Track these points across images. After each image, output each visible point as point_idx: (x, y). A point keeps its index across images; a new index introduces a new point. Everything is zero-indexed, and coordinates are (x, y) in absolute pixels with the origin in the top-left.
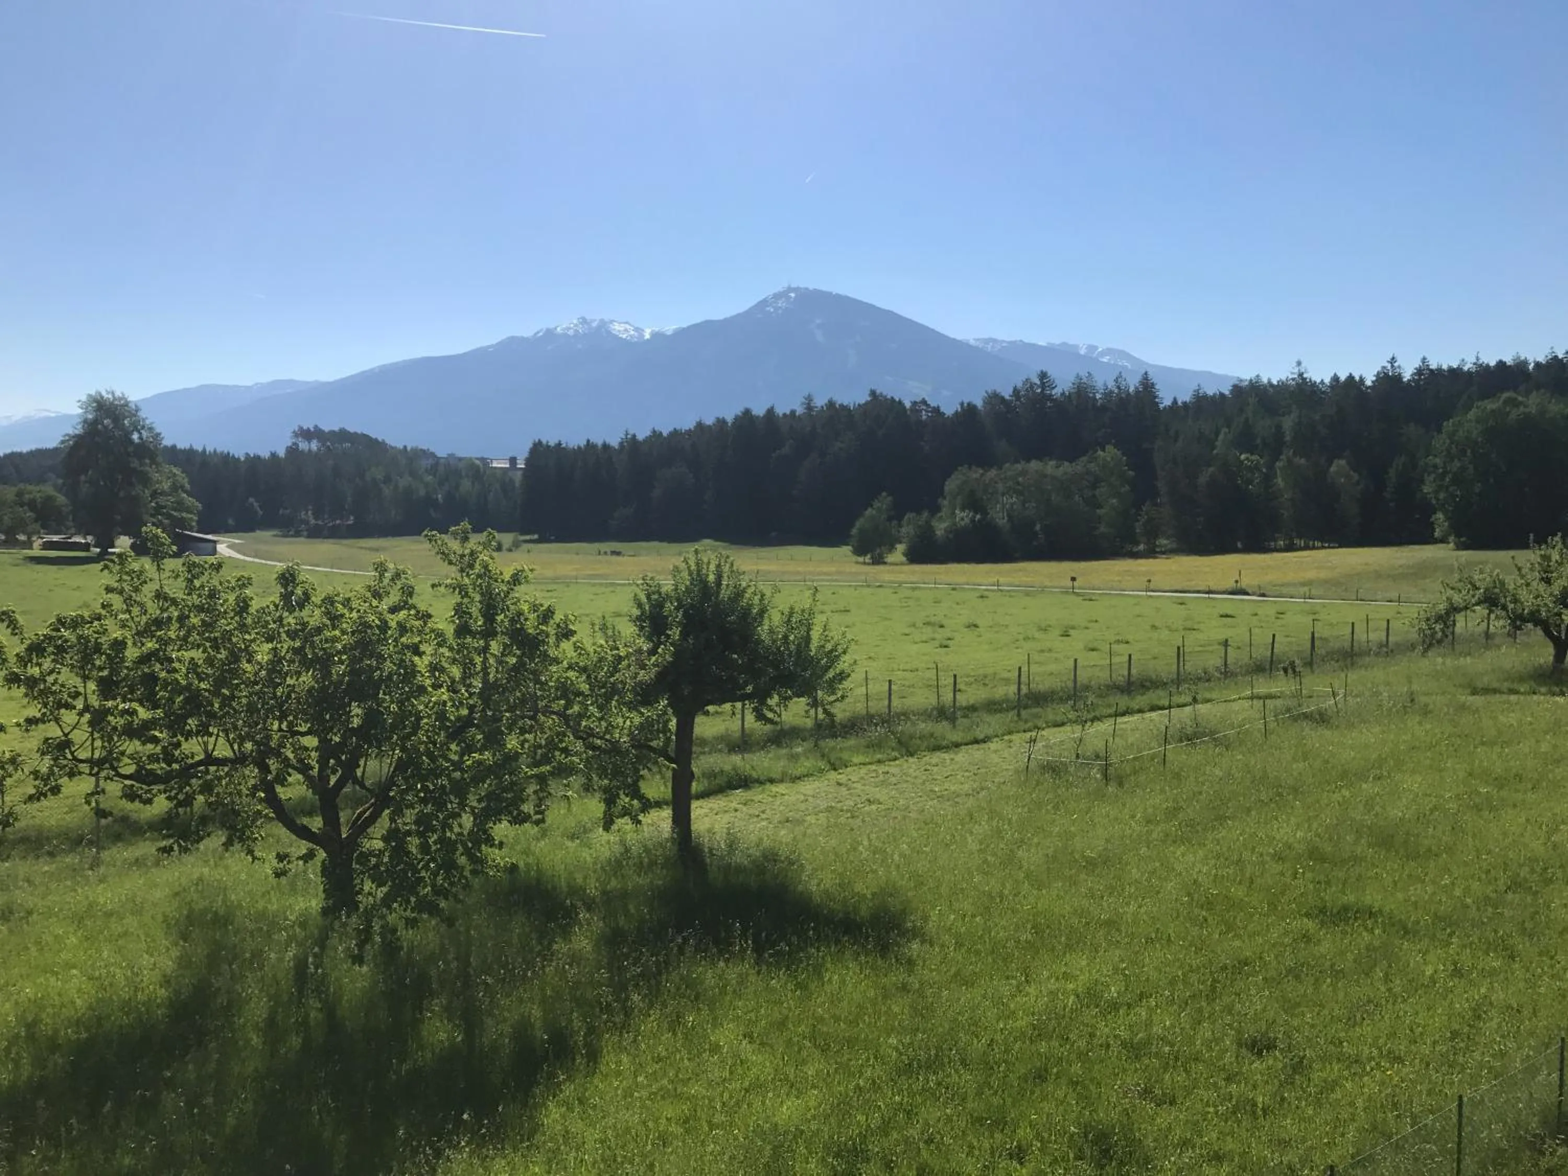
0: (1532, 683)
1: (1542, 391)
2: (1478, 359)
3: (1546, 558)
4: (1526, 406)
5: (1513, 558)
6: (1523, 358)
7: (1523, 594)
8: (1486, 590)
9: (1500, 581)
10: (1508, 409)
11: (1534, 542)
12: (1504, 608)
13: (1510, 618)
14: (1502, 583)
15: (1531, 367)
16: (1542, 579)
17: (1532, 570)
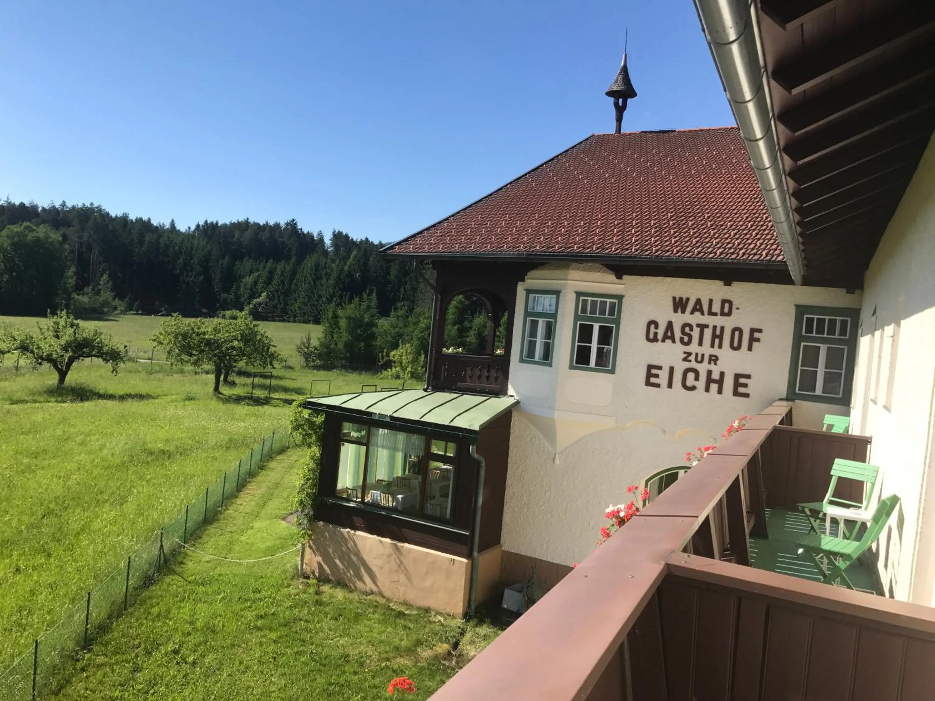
0: (46, 396)
1: (46, 225)
2: (8, 198)
3: (57, 324)
4: (37, 232)
5: (37, 322)
6: (35, 203)
7: (42, 344)
8: (22, 341)
9: (30, 336)
10: (26, 232)
11: (50, 314)
12: (32, 352)
13: (35, 358)
14: (31, 338)
15: (40, 209)
16: (54, 336)
17: (48, 330)
